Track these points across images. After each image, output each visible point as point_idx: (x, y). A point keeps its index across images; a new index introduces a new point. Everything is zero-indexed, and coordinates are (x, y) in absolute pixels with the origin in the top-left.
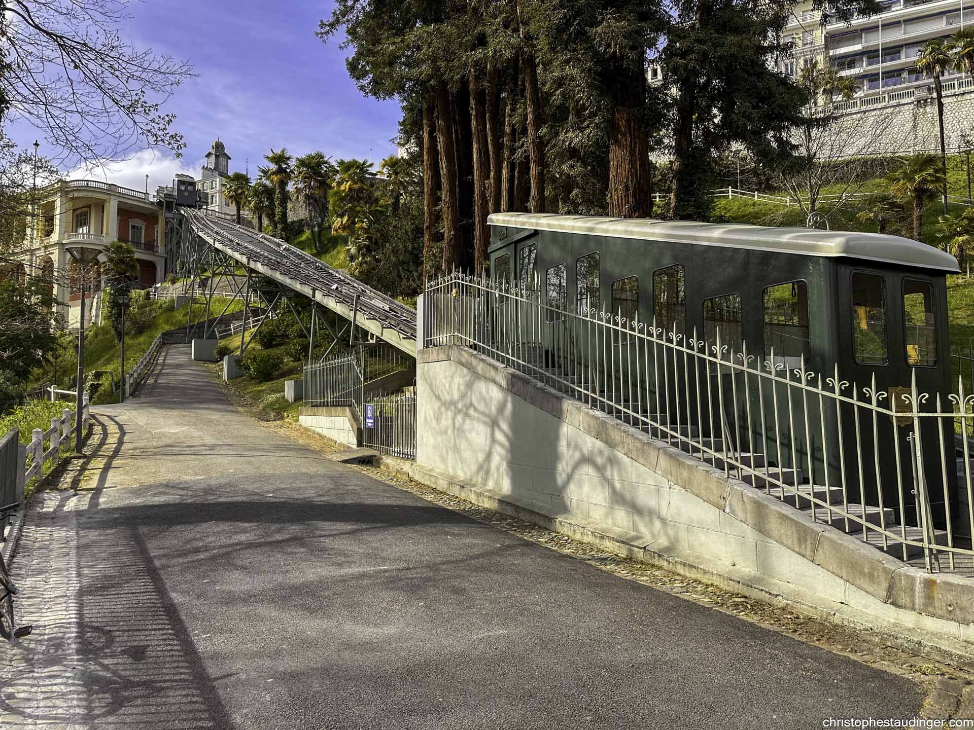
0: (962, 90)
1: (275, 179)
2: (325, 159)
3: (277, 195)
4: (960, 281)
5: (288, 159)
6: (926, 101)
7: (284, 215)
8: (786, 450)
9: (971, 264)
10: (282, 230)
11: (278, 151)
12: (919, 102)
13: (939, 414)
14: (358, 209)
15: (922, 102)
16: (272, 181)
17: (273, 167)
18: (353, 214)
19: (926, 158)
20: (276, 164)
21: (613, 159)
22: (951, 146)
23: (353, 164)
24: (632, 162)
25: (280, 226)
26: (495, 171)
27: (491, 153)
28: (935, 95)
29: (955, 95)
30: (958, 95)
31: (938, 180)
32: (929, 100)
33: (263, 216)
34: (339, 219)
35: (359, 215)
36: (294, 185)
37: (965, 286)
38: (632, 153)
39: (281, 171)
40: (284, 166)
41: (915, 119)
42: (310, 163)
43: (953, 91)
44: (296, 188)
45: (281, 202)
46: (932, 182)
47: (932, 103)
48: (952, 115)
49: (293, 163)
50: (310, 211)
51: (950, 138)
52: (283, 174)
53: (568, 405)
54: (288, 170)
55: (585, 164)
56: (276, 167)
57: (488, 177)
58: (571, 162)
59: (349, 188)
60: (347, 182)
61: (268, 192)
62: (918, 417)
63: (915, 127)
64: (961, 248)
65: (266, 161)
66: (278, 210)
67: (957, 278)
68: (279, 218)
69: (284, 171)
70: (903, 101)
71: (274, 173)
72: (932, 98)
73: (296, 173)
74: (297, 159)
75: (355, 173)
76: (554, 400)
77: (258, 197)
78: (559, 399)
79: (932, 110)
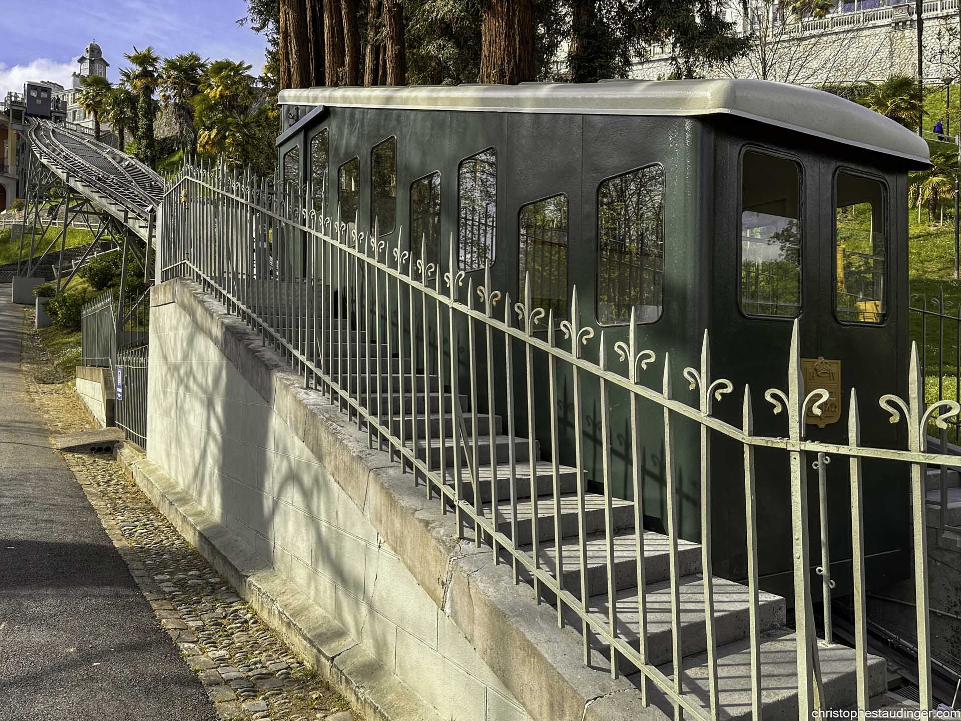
0: (945, 12)
1: (139, 83)
2: (201, 62)
3: (141, 103)
4: (932, 229)
5: (155, 60)
6: (904, 23)
7: (150, 129)
8: (620, 465)
9: (945, 210)
10: (147, 147)
11: (143, 50)
12: (897, 24)
13: (852, 449)
14: (230, 119)
15: (901, 24)
16: (135, 87)
17: (138, 69)
18: (224, 126)
19: (902, 81)
20: (140, 64)
21: (485, 33)
22: (930, 77)
23: (227, 65)
24: (509, 36)
25: (144, 142)
26: (351, 56)
27: (346, 31)
28: (915, 17)
29: (938, 18)
30: (941, 18)
31: (913, 107)
32: (908, 23)
33: (126, 131)
34: (206, 133)
35: (231, 128)
36: (162, 91)
37: (937, 235)
38: (510, 25)
39: (146, 74)
40: (151, 69)
41: (892, 44)
42: (181, 66)
43: (935, 13)
44: (164, 96)
45: (145, 112)
46: (906, 109)
47: (911, 26)
48: (933, 41)
49: (160, 65)
50: (180, 124)
51: (929, 67)
52: (149, 80)
53: (278, 379)
54: (156, 75)
55: (458, 44)
56: (140, 69)
57: (342, 64)
58: (441, 42)
59: (220, 95)
60: (218, 87)
61: (131, 100)
62: (801, 452)
63: (891, 53)
64: (935, 191)
65: (128, 61)
66: (142, 122)
67: (929, 226)
68: (143, 133)
69: (150, 74)
70: (879, 22)
71: (137, 77)
72: (912, 20)
73: (164, 77)
74: (166, 60)
75: (228, 76)
76: (263, 369)
77: (118, 105)
78: (269, 368)
79: (911, 34)
